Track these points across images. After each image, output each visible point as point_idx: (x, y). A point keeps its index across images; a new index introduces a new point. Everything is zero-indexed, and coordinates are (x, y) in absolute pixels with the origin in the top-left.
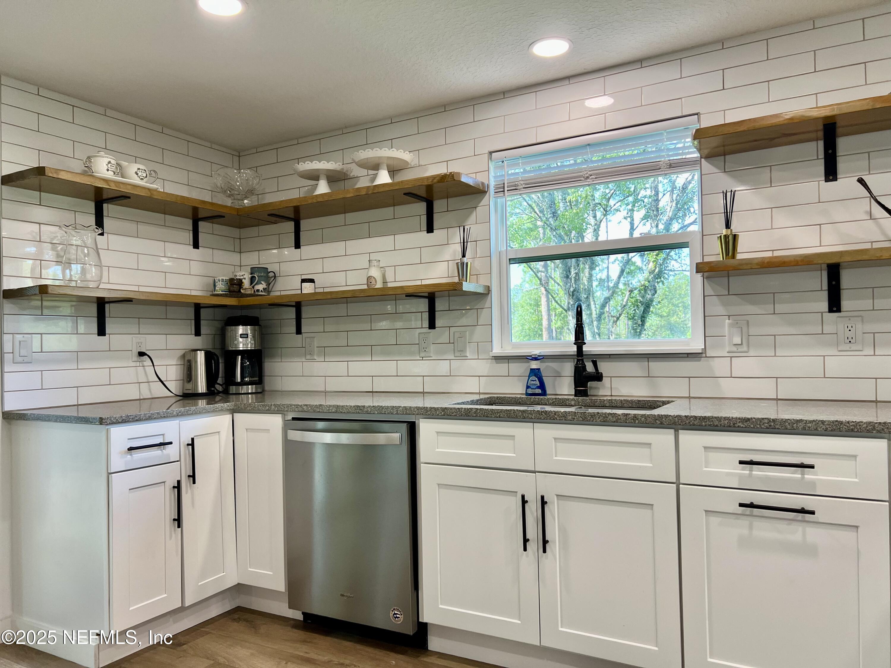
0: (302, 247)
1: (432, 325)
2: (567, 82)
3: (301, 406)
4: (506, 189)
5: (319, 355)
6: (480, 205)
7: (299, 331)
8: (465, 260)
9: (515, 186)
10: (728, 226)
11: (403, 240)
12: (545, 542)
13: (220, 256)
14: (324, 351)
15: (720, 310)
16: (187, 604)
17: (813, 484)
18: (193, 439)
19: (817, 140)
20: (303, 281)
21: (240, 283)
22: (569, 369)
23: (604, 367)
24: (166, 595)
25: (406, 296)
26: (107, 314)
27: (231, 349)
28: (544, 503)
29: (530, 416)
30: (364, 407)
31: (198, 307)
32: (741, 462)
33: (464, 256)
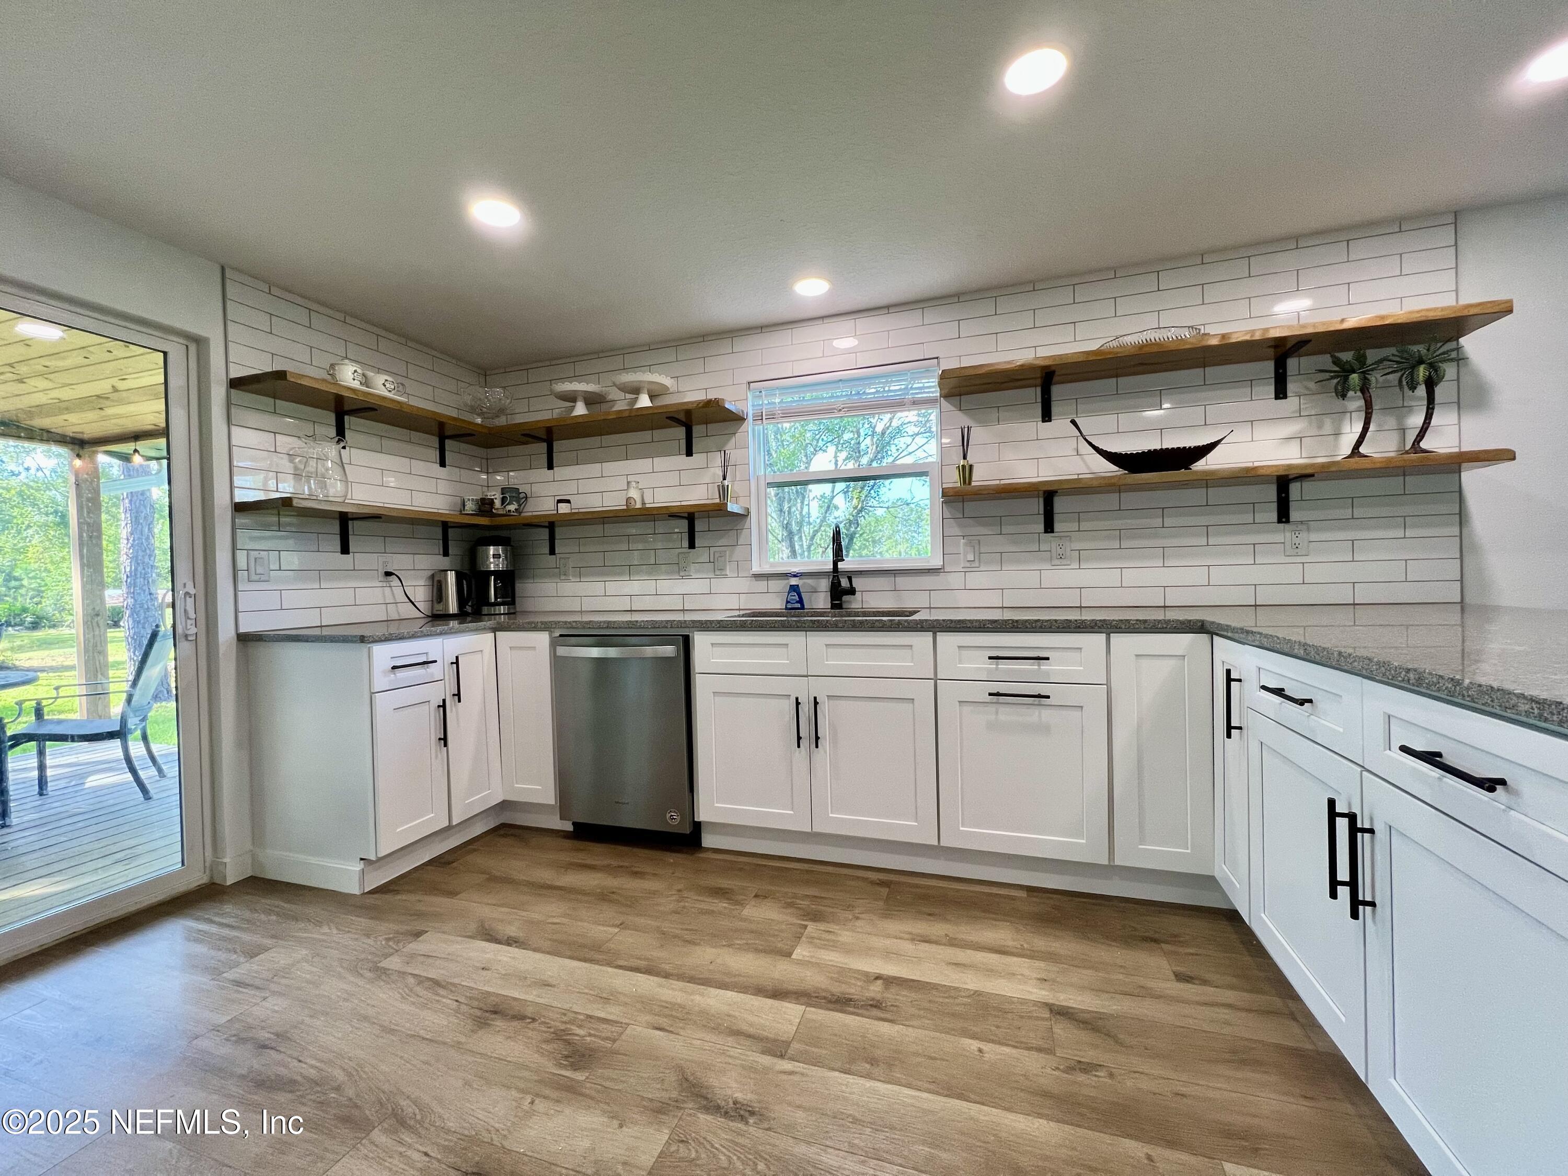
0: (555, 469)
1: (692, 545)
2: (820, 322)
3: (570, 623)
4: (764, 417)
5: (574, 576)
6: (740, 431)
7: (552, 552)
8: (726, 482)
9: (774, 414)
10: (965, 458)
11: (661, 463)
12: (817, 738)
13: (466, 475)
14: (581, 572)
15: (956, 531)
16: (455, 822)
17: (1047, 673)
18: (457, 658)
19: (1036, 386)
20: (559, 501)
21: (491, 502)
22: (824, 584)
23: (857, 583)
24: (433, 815)
25: (669, 516)
26: (351, 532)
27: (482, 569)
28: (816, 703)
29: (804, 625)
30: (637, 621)
31: (445, 526)
32: (990, 658)
33: (724, 479)
